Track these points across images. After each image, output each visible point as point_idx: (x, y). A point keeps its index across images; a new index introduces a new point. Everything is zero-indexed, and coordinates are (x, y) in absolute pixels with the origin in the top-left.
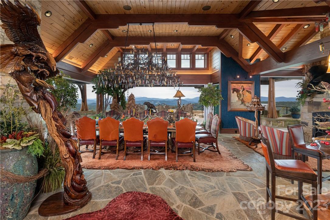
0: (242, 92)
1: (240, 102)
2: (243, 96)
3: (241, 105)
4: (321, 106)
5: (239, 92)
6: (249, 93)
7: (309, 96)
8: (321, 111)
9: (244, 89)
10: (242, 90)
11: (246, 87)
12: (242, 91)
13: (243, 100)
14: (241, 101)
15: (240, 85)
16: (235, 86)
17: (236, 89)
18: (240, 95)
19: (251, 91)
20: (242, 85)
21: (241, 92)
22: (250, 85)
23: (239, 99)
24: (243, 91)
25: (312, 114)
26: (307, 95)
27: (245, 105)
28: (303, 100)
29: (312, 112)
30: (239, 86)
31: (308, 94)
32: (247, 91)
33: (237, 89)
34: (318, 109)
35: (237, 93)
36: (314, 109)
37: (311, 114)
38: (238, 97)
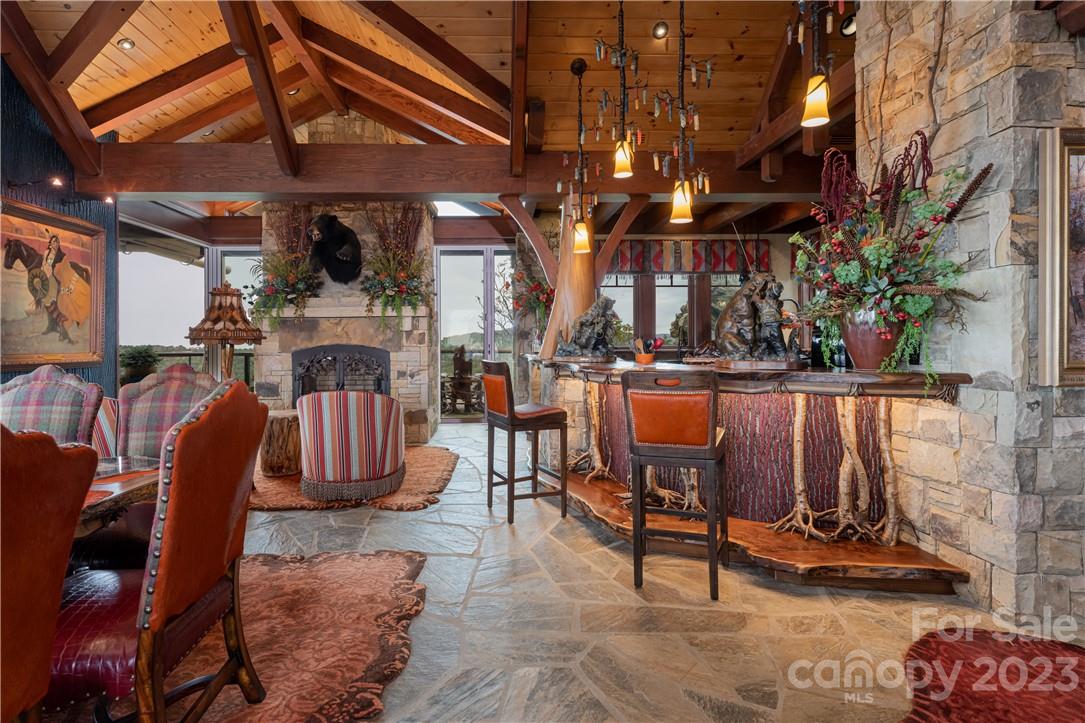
0: (53, 266)
1: (44, 322)
2: (59, 291)
3: (44, 334)
4: (319, 329)
5: (40, 264)
6: (81, 276)
7: (291, 301)
8: (320, 344)
9: (60, 256)
10: (52, 256)
11: (71, 246)
12: (50, 261)
13: (56, 308)
14: (46, 316)
15: (43, 227)
16: (17, 230)
17: (26, 246)
18: (44, 281)
19: (89, 269)
20: (53, 230)
21: (47, 268)
22: (85, 238)
23: (38, 303)
24: (56, 262)
25: (290, 355)
26: (286, 300)
27: (65, 336)
28: (274, 314)
29: (294, 349)
30: (41, 235)
31: (289, 297)
32: (75, 266)
33: (30, 250)
34: (311, 338)
35: (29, 271)
36: (299, 341)
37: (288, 357)
38: (33, 290)
